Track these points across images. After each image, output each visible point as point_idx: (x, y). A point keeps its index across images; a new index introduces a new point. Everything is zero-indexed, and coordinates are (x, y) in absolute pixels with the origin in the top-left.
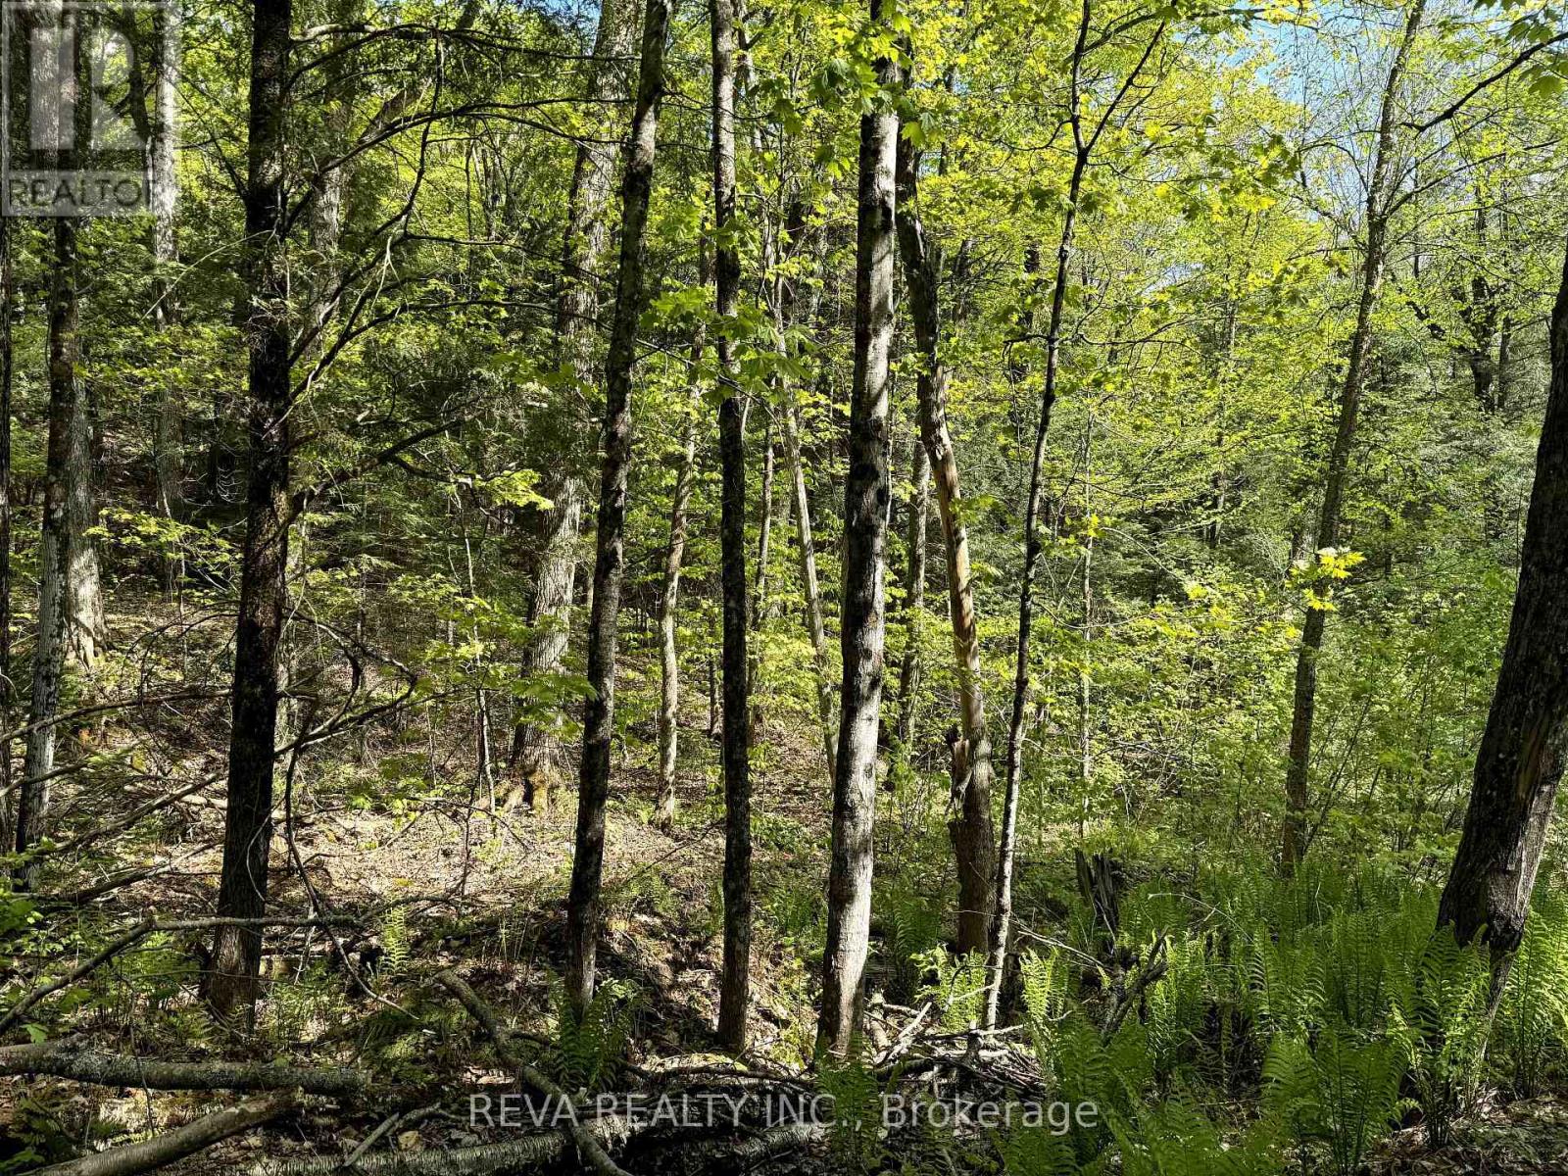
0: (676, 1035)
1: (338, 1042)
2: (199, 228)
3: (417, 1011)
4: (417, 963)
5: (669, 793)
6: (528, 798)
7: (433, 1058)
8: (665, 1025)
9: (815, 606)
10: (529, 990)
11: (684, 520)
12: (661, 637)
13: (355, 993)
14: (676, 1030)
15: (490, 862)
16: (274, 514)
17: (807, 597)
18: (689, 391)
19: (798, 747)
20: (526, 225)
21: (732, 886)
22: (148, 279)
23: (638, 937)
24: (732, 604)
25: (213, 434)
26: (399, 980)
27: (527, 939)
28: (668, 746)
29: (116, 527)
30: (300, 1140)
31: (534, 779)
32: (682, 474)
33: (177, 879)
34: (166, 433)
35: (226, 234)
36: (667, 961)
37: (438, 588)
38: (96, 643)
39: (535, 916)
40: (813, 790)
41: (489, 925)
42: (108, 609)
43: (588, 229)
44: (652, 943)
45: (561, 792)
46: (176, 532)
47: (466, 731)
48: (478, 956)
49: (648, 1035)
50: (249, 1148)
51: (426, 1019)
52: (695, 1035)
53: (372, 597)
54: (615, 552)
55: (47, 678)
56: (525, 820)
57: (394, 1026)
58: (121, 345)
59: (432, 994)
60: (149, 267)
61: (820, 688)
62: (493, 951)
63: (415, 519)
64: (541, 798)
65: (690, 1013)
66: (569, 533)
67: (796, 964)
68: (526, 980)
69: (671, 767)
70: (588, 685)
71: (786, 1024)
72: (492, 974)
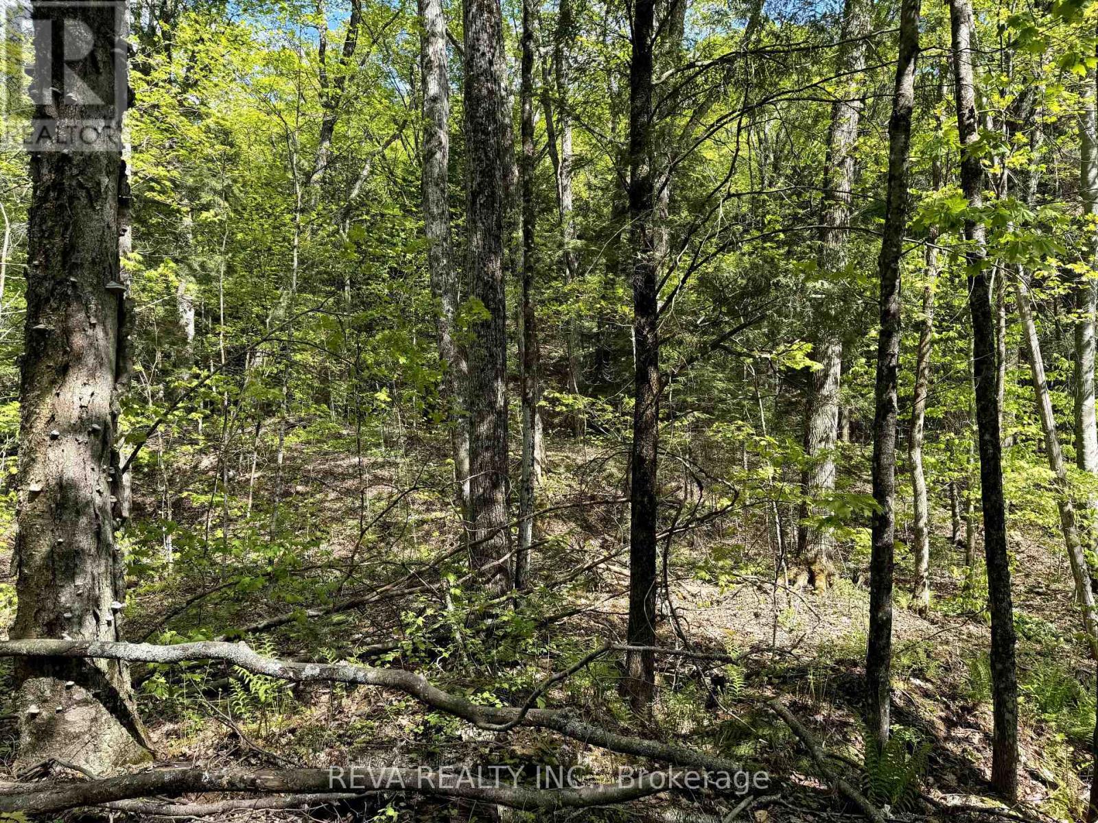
0: (953, 777)
1: (703, 737)
2: (585, 216)
3: (754, 724)
4: (751, 691)
5: (924, 585)
6: (812, 580)
7: (767, 761)
8: (943, 768)
9: (1053, 436)
10: (833, 723)
11: (926, 372)
12: (911, 464)
13: (711, 705)
14: (954, 773)
15: (788, 625)
16: (650, 387)
17: (1044, 428)
18: (926, 272)
19: (1036, 554)
20: (789, 172)
21: (999, 666)
22: (561, 253)
23: (915, 696)
24: (987, 437)
25: (599, 341)
26: (740, 701)
27: (829, 685)
28: (922, 549)
29: (554, 401)
30: (693, 801)
31: (816, 568)
32: (924, 335)
33: (596, 615)
34: (572, 344)
35: (600, 216)
36: (941, 718)
37: (740, 431)
38: (542, 469)
39: (832, 669)
40: (1055, 591)
41: (799, 671)
42: (547, 449)
43: (841, 164)
44: (928, 701)
45: (836, 578)
46: (582, 402)
47: (760, 530)
48: (794, 693)
49: (931, 774)
50: (661, 799)
51: (760, 733)
52: (968, 779)
53: (695, 438)
54: (891, 400)
55: (527, 490)
56: (811, 598)
57: (738, 734)
58: (548, 293)
59: (761, 715)
60: (561, 245)
61: (1061, 505)
62: (804, 690)
63: (720, 385)
64: (821, 582)
65: (964, 762)
66: (833, 387)
67: (1059, 737)
68: (829, 715)
69: (924, 565)
70: (875, 502)
71: (1054, 786)
72: (805, 707)
